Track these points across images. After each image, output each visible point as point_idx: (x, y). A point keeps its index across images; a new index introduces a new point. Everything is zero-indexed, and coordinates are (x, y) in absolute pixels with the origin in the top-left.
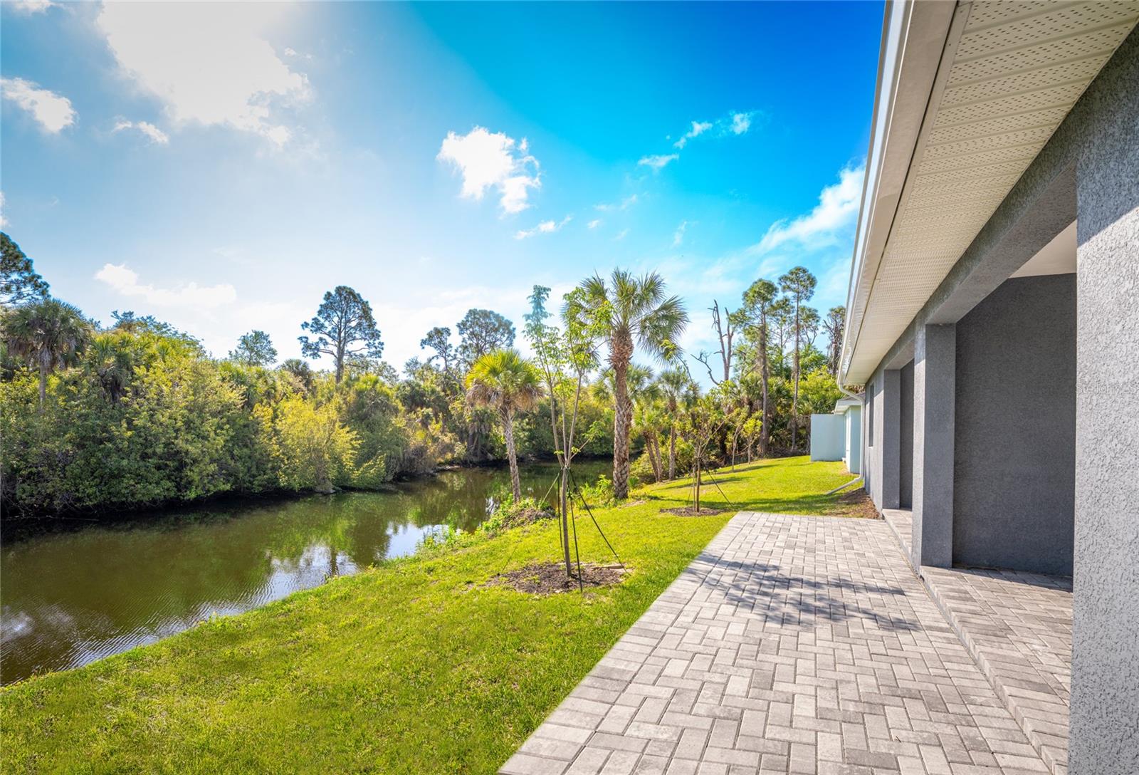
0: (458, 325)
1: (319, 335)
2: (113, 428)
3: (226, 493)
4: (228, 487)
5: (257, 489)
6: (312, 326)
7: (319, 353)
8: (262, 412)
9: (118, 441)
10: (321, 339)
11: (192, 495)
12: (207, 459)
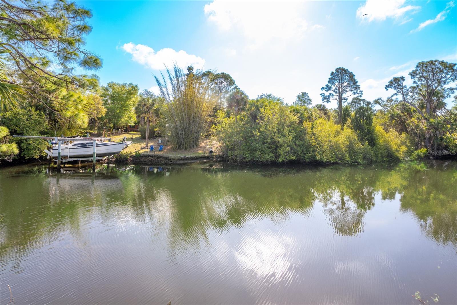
1: (329, 92)
2: (254, 132)
3: (294, 161)
4: (294, 158)
5: (308, 160)
6: (326, 89)
7: (330, 100)
8: (307, 125)
9: (256, 137)
10: (330, 94)
11: (280, 160)
12: (286, 145)
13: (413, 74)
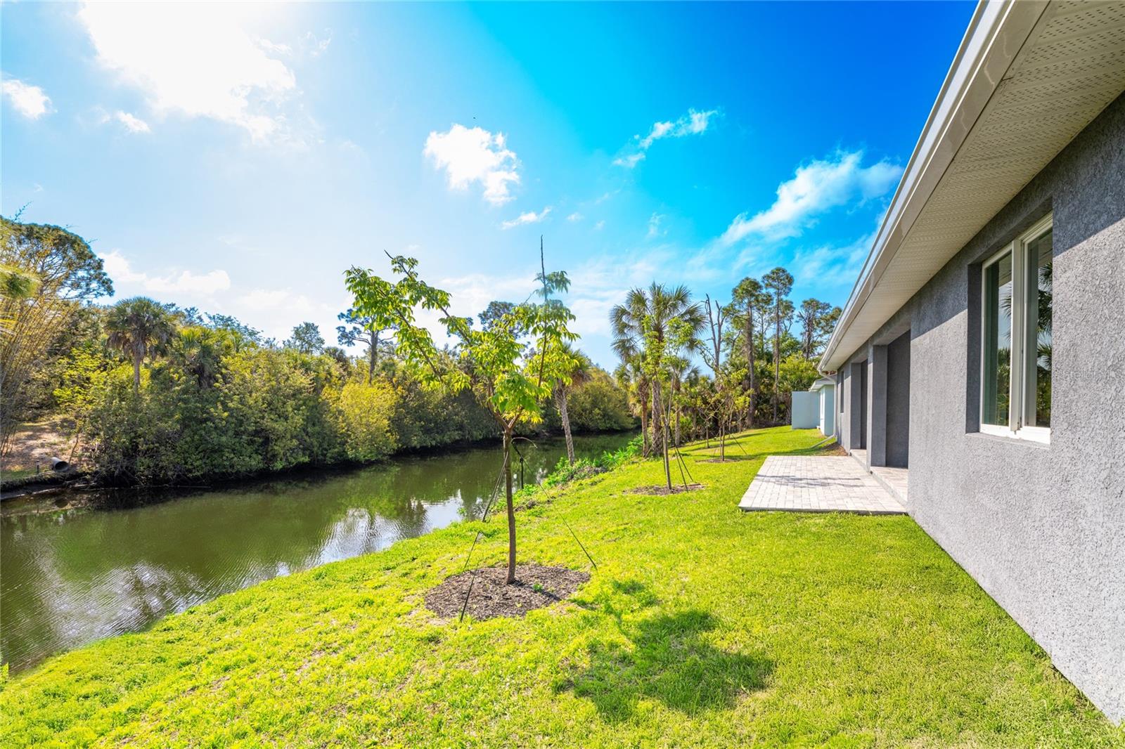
0: (480, 316)
1: (353, 325)
2: (212, 410)
3: (304, 464)
4: (307, 459)
5: (329, 461)
6: (347, 317)
7: (354, 341)
8: (327, 393)
9: (217, 421)
10: (355, 328)
11: (279, 465)
12: (288, 436)
13: (484, 317)
